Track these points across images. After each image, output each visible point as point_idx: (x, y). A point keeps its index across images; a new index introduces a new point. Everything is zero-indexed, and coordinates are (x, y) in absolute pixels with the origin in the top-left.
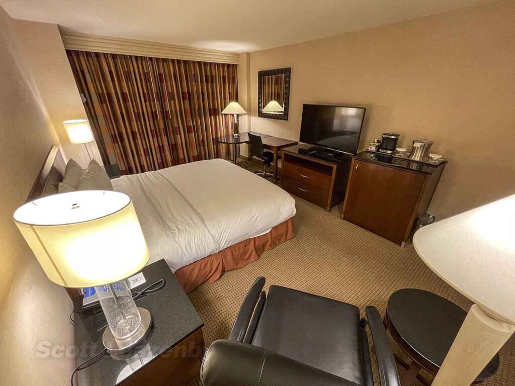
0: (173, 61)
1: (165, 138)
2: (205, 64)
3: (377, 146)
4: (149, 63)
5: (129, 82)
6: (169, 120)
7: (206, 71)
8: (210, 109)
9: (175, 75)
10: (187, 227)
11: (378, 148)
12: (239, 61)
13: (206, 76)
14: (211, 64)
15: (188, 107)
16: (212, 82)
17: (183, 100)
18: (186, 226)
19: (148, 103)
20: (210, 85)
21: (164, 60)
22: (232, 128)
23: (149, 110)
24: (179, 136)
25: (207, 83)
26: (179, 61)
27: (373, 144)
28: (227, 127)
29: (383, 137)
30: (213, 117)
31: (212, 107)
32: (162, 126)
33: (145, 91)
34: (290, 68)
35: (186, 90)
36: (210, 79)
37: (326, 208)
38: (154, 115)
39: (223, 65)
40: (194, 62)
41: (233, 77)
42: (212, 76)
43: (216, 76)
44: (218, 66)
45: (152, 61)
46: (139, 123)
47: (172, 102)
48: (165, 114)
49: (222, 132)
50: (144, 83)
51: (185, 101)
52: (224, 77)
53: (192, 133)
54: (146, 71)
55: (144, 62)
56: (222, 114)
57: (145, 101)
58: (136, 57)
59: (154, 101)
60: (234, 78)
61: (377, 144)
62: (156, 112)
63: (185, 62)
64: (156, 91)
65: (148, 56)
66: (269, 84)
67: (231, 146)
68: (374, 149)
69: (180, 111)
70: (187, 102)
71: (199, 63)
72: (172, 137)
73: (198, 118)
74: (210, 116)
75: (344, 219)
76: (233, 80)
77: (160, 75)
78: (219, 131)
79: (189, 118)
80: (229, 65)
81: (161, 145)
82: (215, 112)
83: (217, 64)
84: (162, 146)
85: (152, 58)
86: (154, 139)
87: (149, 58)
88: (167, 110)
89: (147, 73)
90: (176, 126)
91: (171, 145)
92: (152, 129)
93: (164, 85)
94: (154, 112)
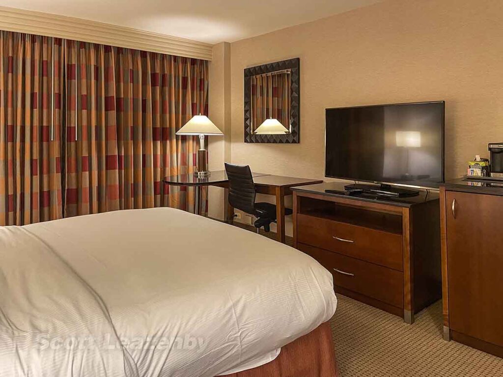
0: (97, 46)
1: (57, 177)
2: (154, 55)
3: (483, 168)
4: (55, 47)
5: (10, 74)
6: (73, 144)
7: (153, 68)
8: (155, 129)
9: (97, 69)
10: (59, 324)
11: (487, 170)
12: (211, 55)
13: (154, 76)
14: (163, 56)
15: (113, 122)
16: (163, 85)
17: (106, 110)
18: (57, 322)
20: (158, 89)
21: (83, 45)
22: (194, 164)
23: (36, 123)
24: (87, 173)
25: (154, 85)
26: (107, 49)
27: (473, 164)
28: (184, 163)
29: (490, 149)
30: (159, 143)
31: (158, 125)
32: (56, 153)
33: (36, 90)
34: (298, 59)
35: (113, 93)
36: (159, 80)
37: (403, 316)
38: (44, 133)
39: (184, 60)
40: (133, 52)
41: (201, 80)
42: (164, 76)
43: (170, 75)
44: (175, 61)
45: (60, 45)
46: (10, 144)
47: (84, 112)
48: (66, 134)
49: (174, 170)
50: (37, 78)
51: (109, 112)
52: (185, 80)
53: (115, 169)
54: (45, 59)
55: (45, 46)
56: (177, 136)
57: (32, 107)
58: (33, 38)
59: (49, 108)
60: (202, 82)
61: (483, 164)
62: (48, 127)
63: (119, 50)
64: (57, 92)
65: (53, 36)
66: (262, 94)
67: (191, 188)
68: (478, 173)
69: (96, 127)
70: (113, 114)
71: (144, 54)
72: (73, 175)
73: (131, 143)
74: (155, 140)
75: (451, 338)
76: (201, 85)
77: (70, 67)
78: (168, 169)
79: (114, 143)
80: (194, 61)
81: (45, 189)
82: (163, 134)
83: (175, 57)
84: (49, 192)
85: (60, 40)
86: (34, 177)
87: (56, 39)
88: (72, 125)
89: (47, 61)
90: (85, 154)
91: (68, 190)
92: (34, 157)
93: (75, 82)
94: (46, 127)
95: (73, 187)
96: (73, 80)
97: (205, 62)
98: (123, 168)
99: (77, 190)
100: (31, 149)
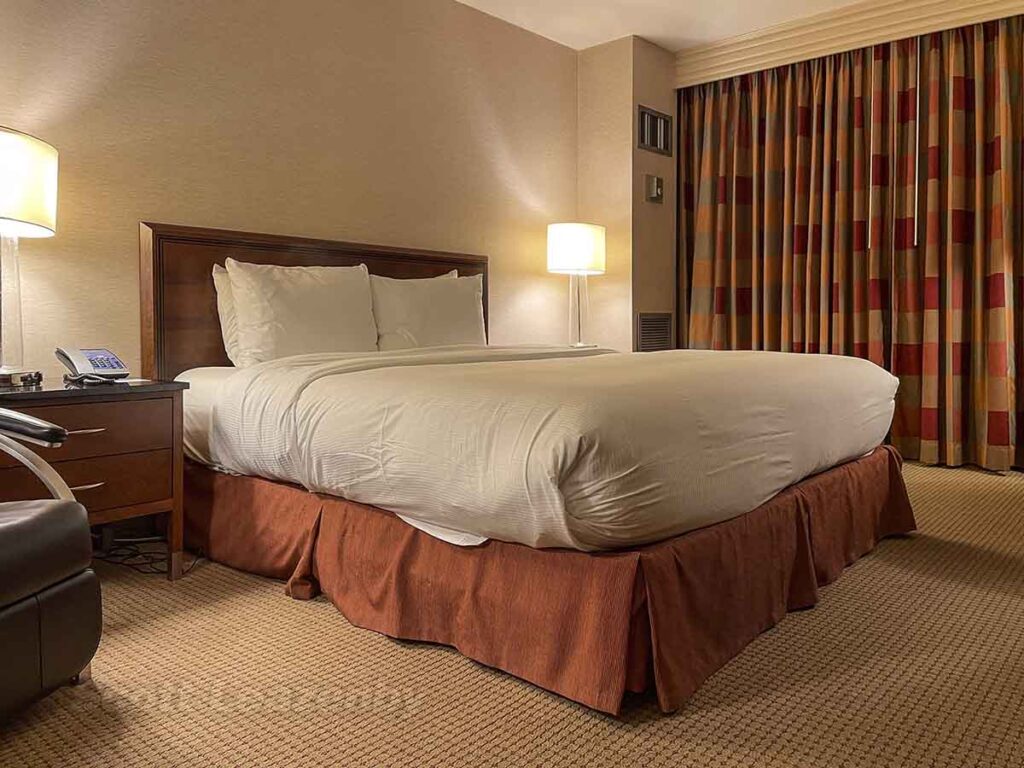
1: (873, 319)
6: (910, 253)
19: (839, 195)
32: (872, 272)
33: (839, 157)
38: (856, 232)
45: (886, 57)
48: (894, 231)
51: (994, 176)
54: (856, 94)
59: (865, 186)
62: (863, 224)
64: (875, 153)
72: (911, 316)
84: (865, 346)
85: (886, 46)
86: (834, 315)
87: (878, 47)
88: (909, 216)
89: (862, 99)
90: (931, 272)
91: (900, 347)
92: (835, 281)
93: (914, 126)
94: (860, 223)
95: (912, 341)
96: (911, 122)
99: (920, 348)
100: (831, 263)
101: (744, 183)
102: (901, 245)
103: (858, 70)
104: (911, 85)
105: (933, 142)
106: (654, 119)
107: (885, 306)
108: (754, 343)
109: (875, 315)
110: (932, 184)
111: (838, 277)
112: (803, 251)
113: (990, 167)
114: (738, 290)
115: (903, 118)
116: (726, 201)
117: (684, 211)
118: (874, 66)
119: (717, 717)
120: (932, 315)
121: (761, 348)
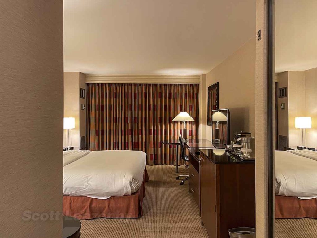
0: (145, 85)
2: (170, 85)
6: (136, 124)
9: (146, 94)
12: (199, 81)
16: (175, 98)
19: (123, 112)
20: (172, 100)
23: (123, 116)
25: (170, 98)
30: (172, 124)
31: (171, 116)
32: (130, 128)
33: (123, 104)
34: (218, 83)
35: (151, 103)
36: (172, 96)
38: (126, 119)
39: (186, 85)
40: (161, 85)
41: (195, 93)
43: (178, 93)
44: (181, 86)
46: (115, 124)
48: (133, 120)
50: (123, 99)
53: (152, 135)
57: (122, 110)
58: (122, 84)
59: (128, 110)
62: (128, 118)
63: (155, 85)
64: (130, 104)
69: (145, 117)
70: (151, 112)
71: (165, 85)
72: (136, 136)
73: (159, 124)
77: (135, 94)
79: (151, 124)
80: (191, 85)
81: (127, 141)
83: (181, 84)
85: (131, 84)
86: (122, 136)
87: (130, 84)
88: (136, 117)
89: (127, 93)
90: (140, 128)
91: (134, 142)
92: (122, 129)
93: (137, 100)
94: (127, 117)
95: (137, 141)
96: (136, 99)
97: (198, 85)
98: (156, 134)
99: (138, 142)
100: (121, 126)
101: (102, 106)
102: (135, 122)
103: (126, 87)
104: (136, 92)
105: (140, 104)
106: (82, 90)
107: (132, 134)
108: (105, 148)
109: (130, 136)
110: (140, 111)
111: (123, 128)
112: (116, 122)
113: (149, 110)
114: (101, 130)
115: (135, 98)
116: (98, 110)
117: (87, 111)
118: (129, 87)
119: (148, 214)
120: (140, 136)
121: (106, 149)
